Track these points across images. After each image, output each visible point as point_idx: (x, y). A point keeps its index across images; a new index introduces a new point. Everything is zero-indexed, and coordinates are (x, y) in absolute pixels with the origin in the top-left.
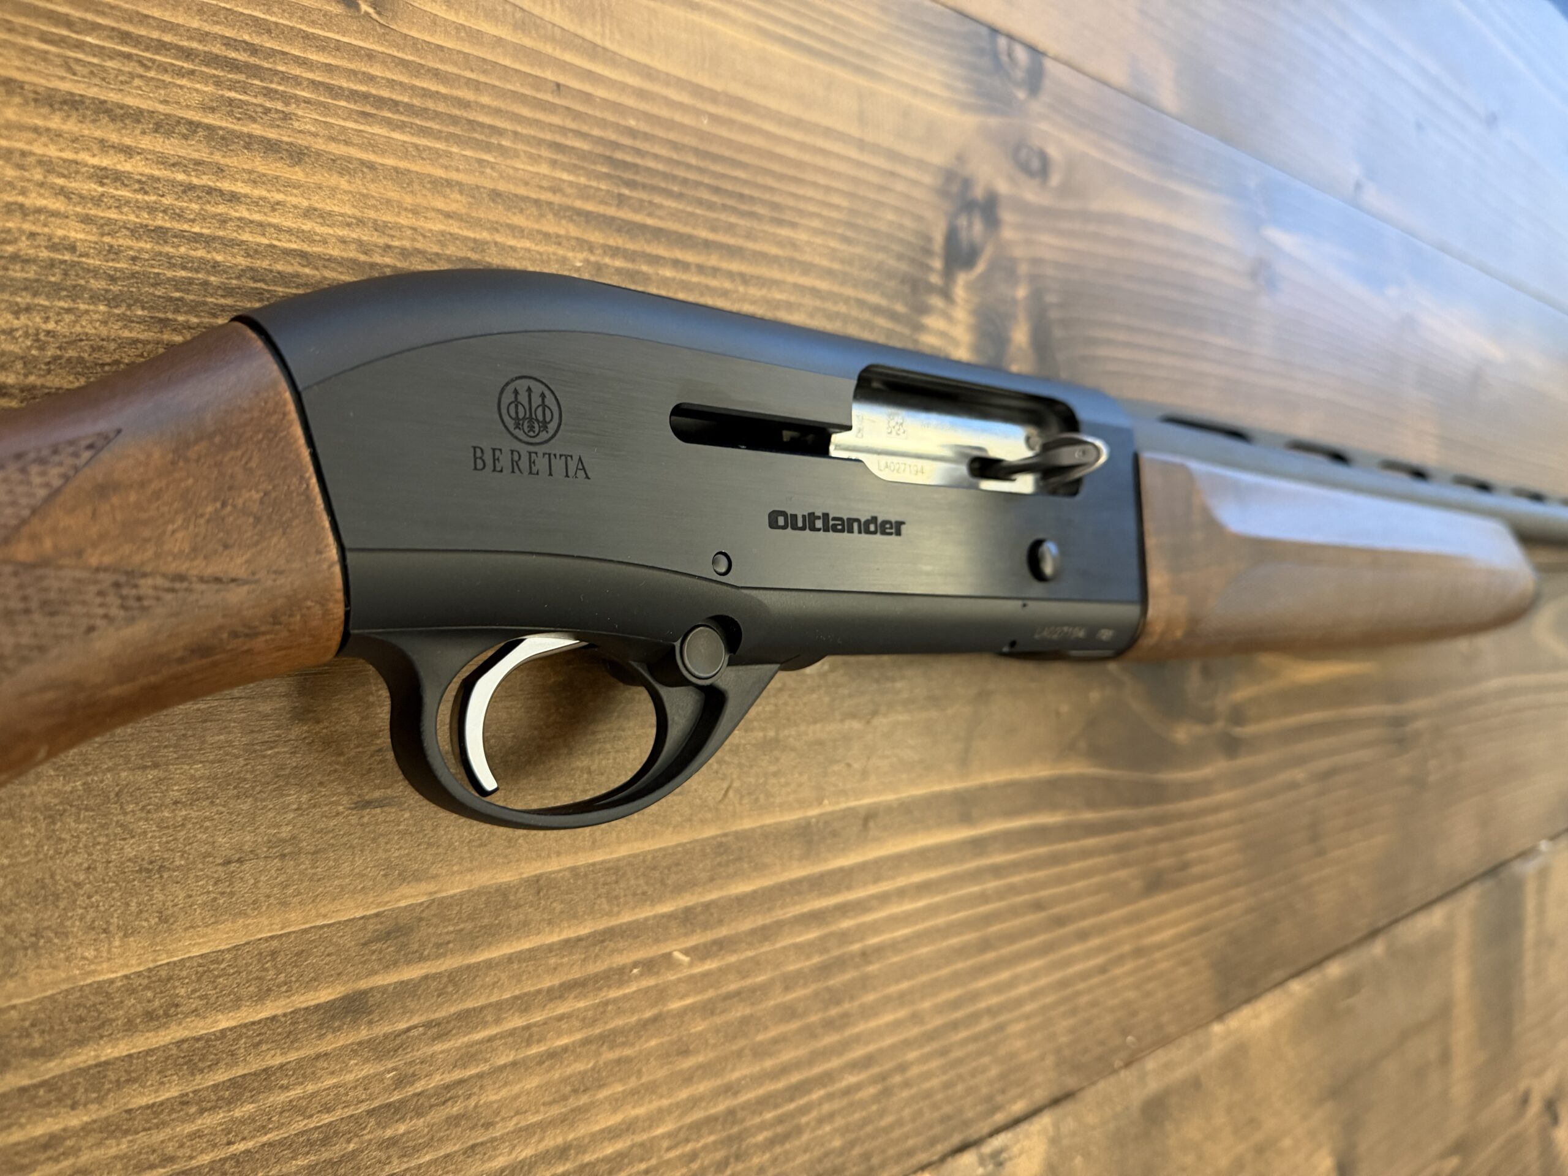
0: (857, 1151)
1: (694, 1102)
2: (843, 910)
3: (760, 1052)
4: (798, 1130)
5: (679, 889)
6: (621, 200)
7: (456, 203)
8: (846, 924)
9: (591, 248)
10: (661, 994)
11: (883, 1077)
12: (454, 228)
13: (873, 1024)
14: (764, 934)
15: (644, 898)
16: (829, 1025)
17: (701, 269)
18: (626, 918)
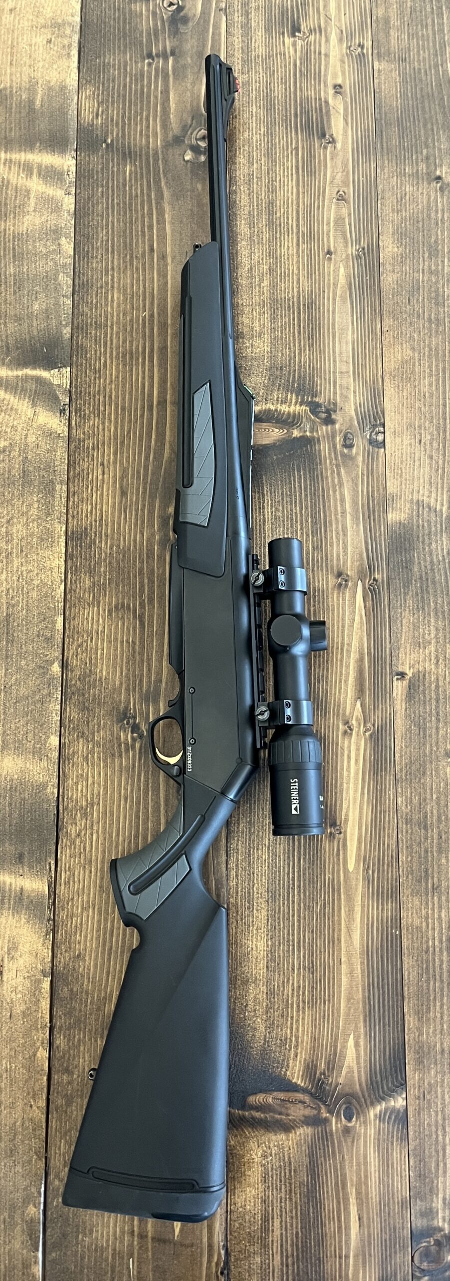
0: (84, 362)
1: (112, 317)
2: (144, 359)
3: (118, 333)
4: (96, 345)
5: (159, 314)
6: (304, 305)
7: (296, 271)
8: (140, 360)
9: (293, 298)
10: (138, 309)
11: (100, 371)
12: (291, 271)
13: (114, 367)
14: (144, 336)
15: (158, 306)
16: (118, 354)
17: (294, 324)
18: (155, 301)
